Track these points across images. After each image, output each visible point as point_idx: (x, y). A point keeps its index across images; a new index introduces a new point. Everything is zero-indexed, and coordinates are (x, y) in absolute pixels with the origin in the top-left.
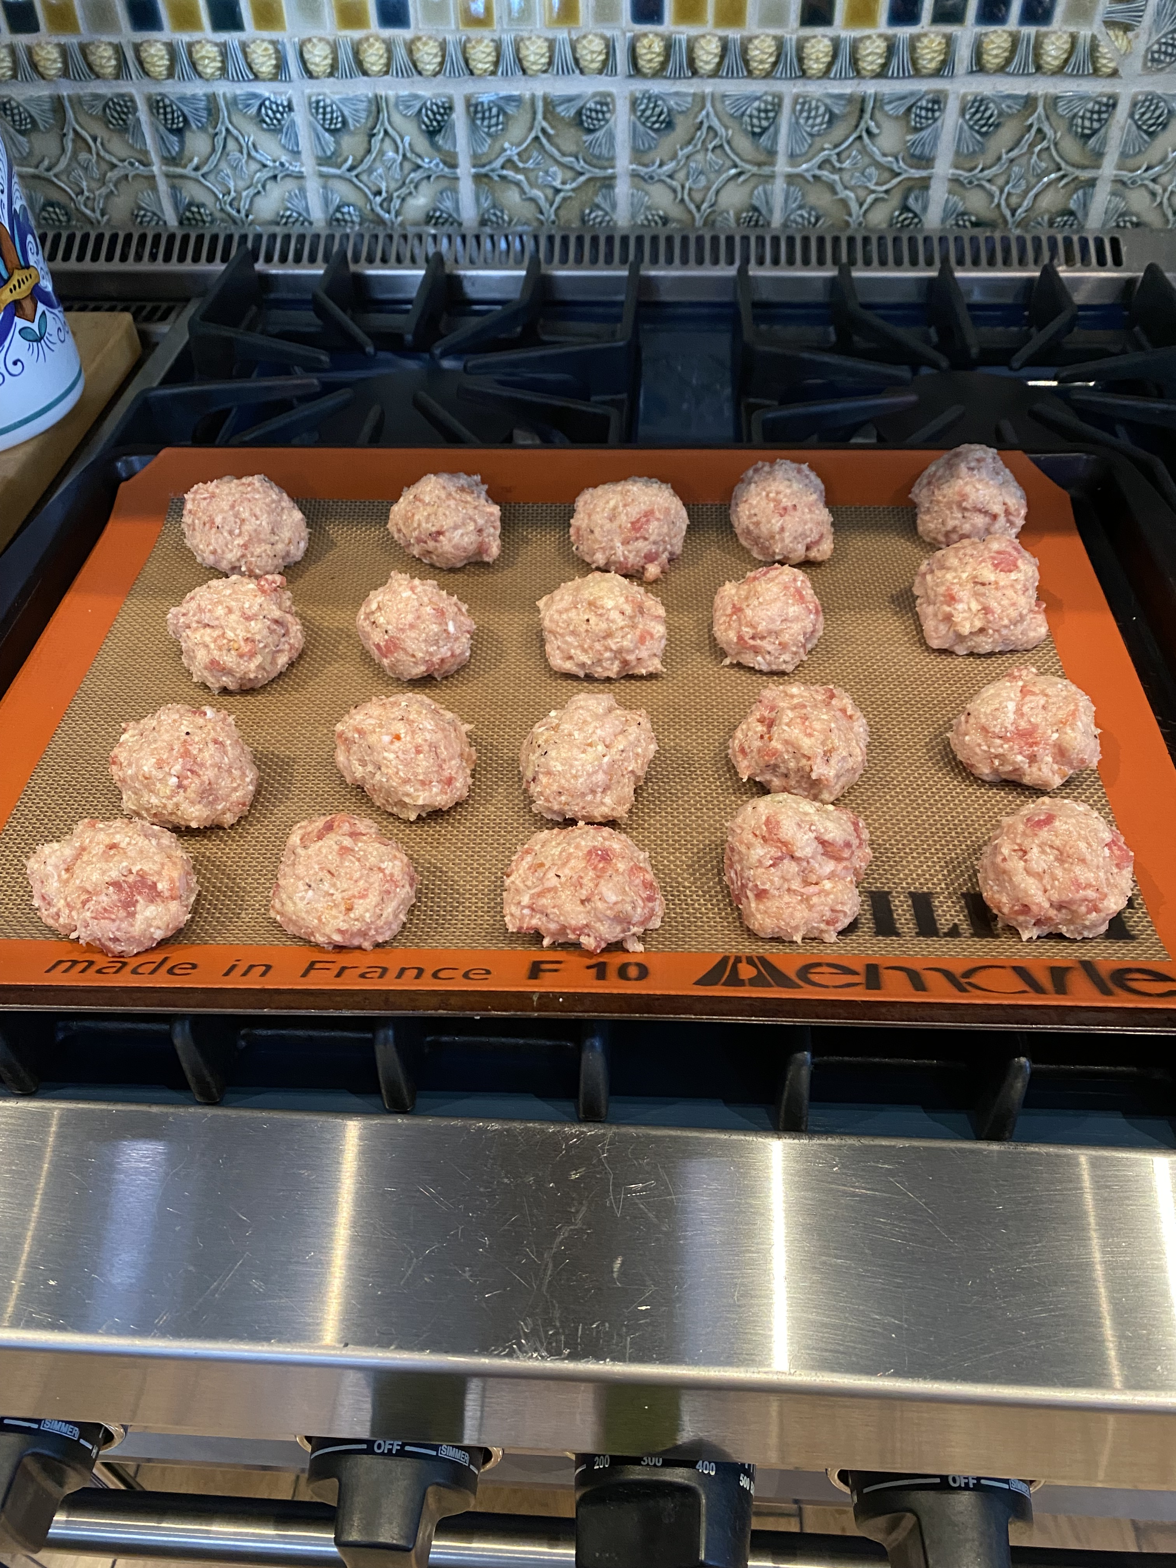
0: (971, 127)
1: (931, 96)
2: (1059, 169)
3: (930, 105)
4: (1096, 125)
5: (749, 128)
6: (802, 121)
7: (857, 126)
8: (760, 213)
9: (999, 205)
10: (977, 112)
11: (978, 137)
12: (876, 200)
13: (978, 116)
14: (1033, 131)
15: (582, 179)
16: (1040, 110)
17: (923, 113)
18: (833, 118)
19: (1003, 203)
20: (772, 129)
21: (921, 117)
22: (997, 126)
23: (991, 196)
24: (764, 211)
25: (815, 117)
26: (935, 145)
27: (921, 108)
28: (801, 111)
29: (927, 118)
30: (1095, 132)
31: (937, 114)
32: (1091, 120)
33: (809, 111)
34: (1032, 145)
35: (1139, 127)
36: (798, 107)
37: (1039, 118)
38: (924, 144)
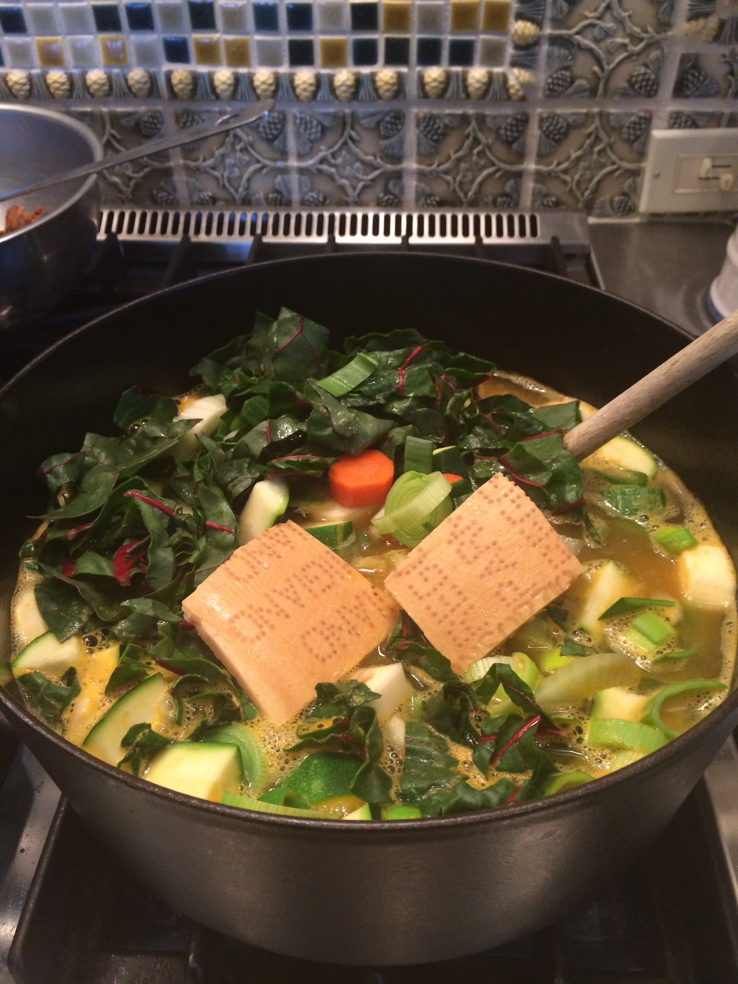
0: (426, 136)
1: (393, 114)
2: (493, 164)
3: (393, 120)
4: (515, 134)
5: (264, 136)
6: (302, 131)
7: (342, 135)
8: (282, 195)
9: (454, 190)
10: (428, 125)
11: (432, 143)
12: (365, 187)
13: (429, 128)
14: (471, 138)
15: (146, 170)
16: (473, 124)
17: (389, 126)
18: (324, 130)
19: (457, 189)
20: (281, 137)
21: (388, 129)
22: (444, 135)
23: (448, 183)
24: (285, 193)
25: (311, 129)
26: (402, 148)
27: (387, 122)
28: (300, 124)
29: (392, 129)
30: (515, 139)
31: (399, 127)
32: (512, 132)
33: (306, 124)
34: (471, 148)
35: (547, 136)
36: (298, 121)
37: (474, 130)
38: (393, 148)
